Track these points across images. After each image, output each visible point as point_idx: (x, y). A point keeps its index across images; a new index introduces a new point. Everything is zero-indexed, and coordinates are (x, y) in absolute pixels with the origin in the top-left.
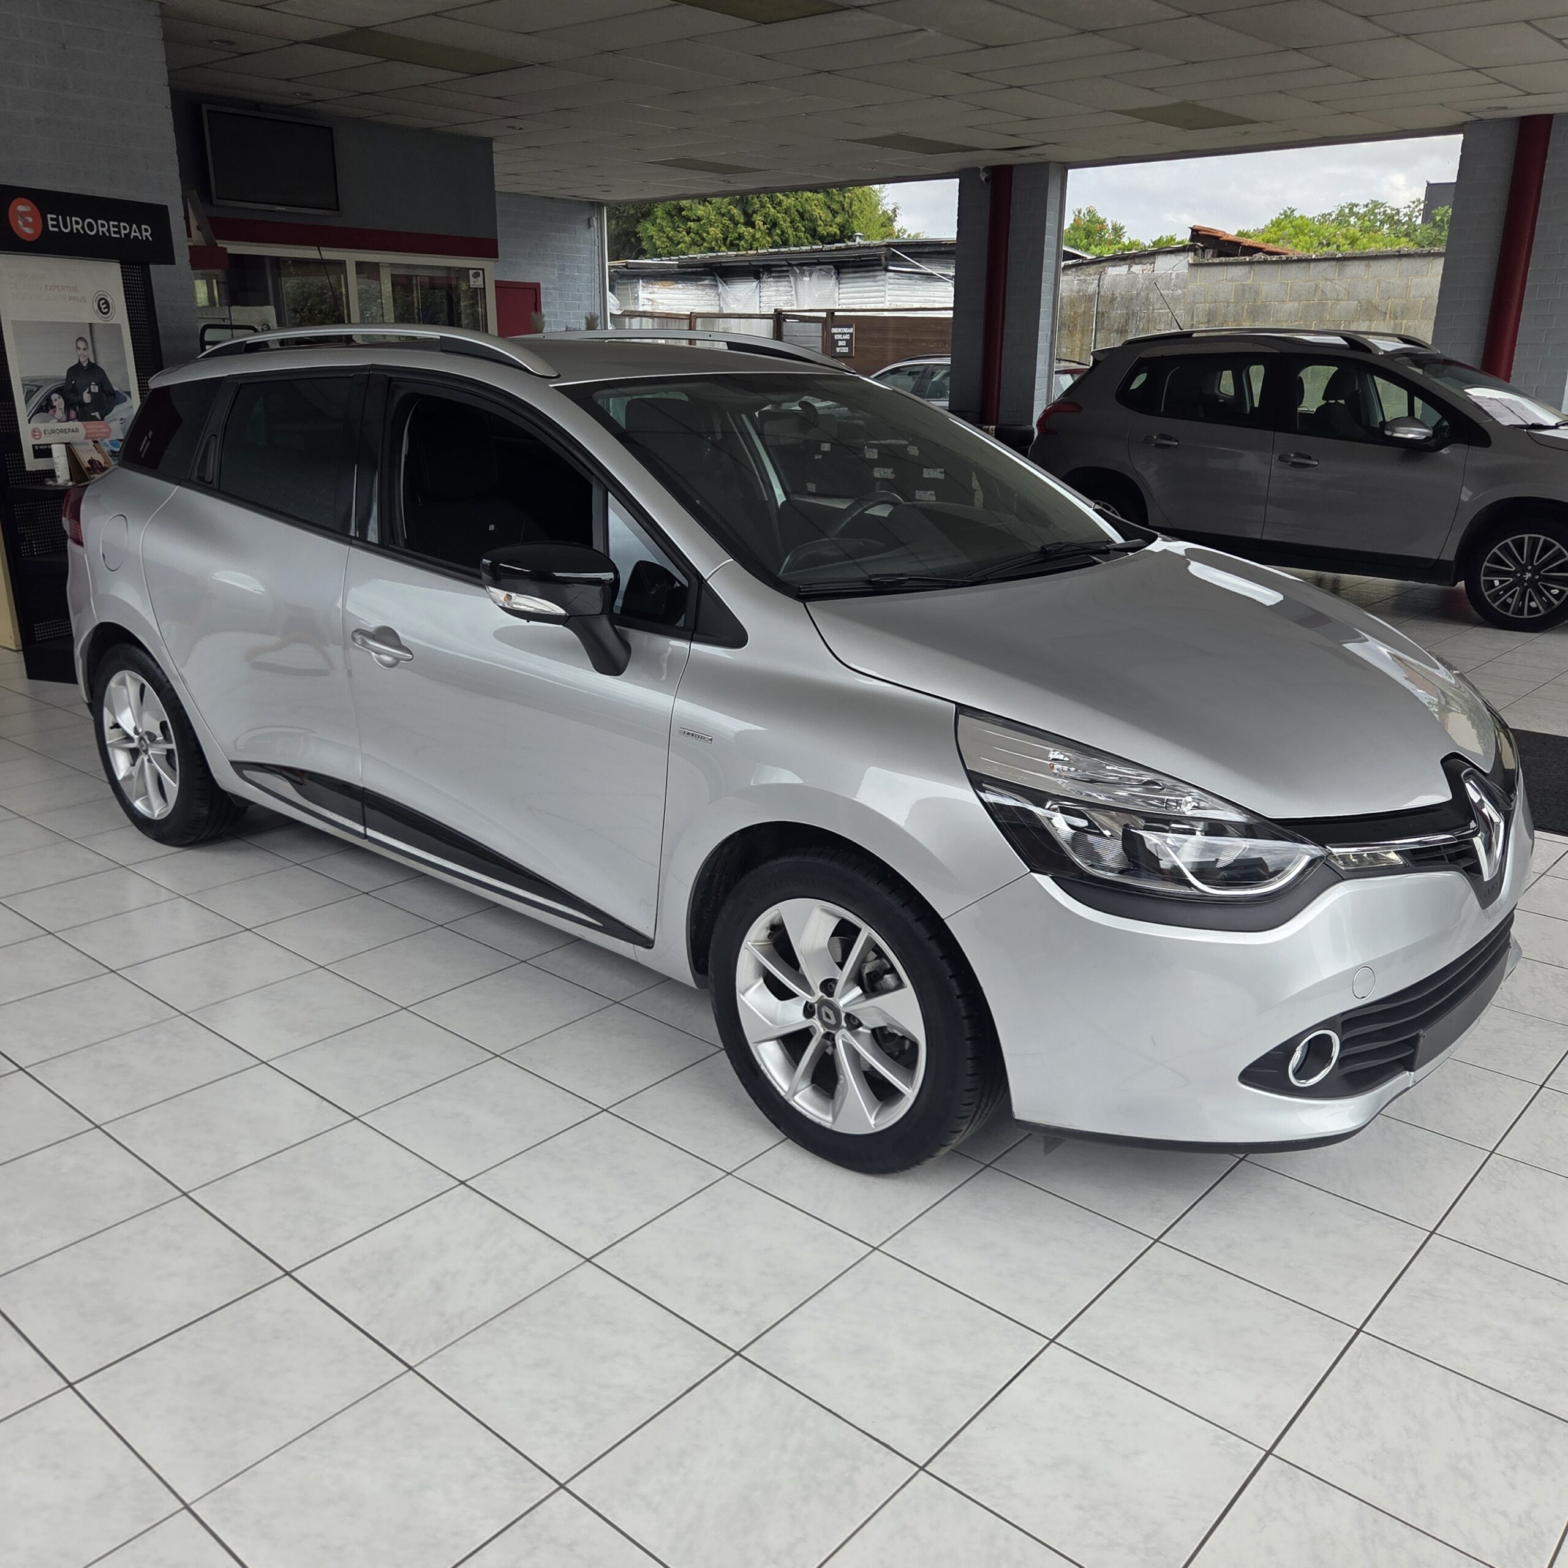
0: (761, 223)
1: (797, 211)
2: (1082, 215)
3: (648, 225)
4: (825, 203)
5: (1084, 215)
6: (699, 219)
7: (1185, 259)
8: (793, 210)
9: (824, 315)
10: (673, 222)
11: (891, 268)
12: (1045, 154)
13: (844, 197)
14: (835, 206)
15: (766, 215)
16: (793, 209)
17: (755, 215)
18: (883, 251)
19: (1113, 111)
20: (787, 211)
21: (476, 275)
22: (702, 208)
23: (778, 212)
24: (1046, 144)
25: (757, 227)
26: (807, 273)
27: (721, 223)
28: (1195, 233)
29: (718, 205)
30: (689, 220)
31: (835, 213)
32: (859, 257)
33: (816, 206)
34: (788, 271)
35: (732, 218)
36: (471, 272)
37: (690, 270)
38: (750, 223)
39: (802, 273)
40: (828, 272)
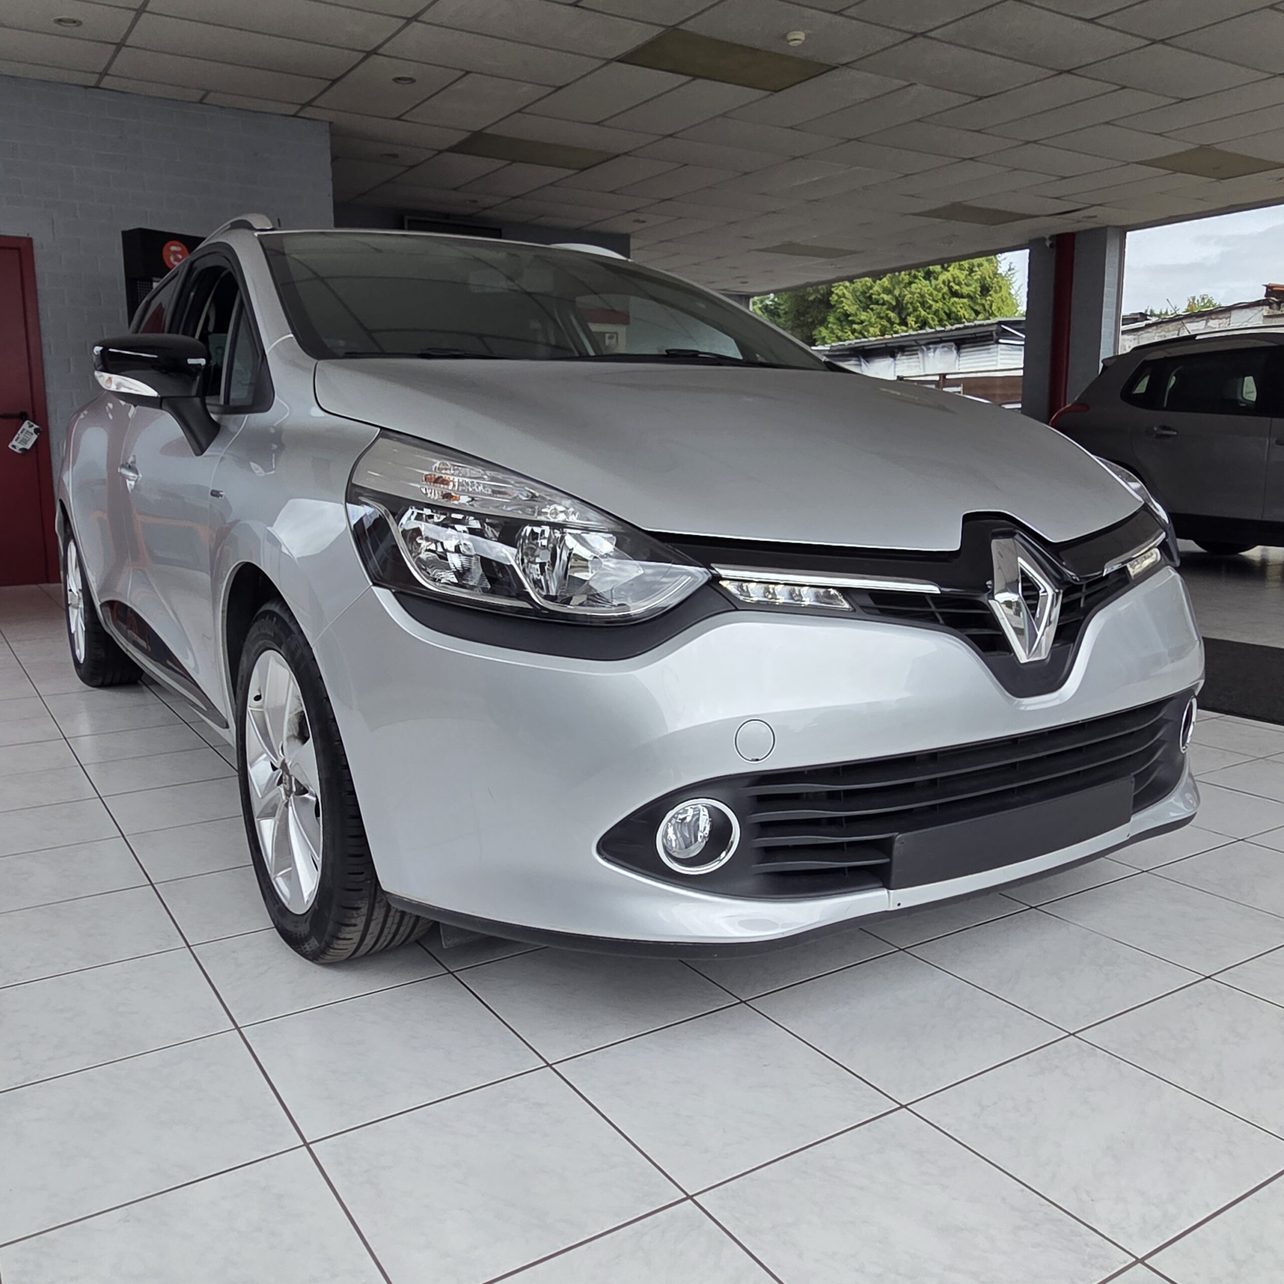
0: (913, 323)
1: (945, 313)
2: (1196, 302)
3: (822, 329)
4: (969, 306)
5: (1198, 301)
6: (862, 322)
7: (1260, 311)
8: (941, 312)
9: (937, 378)
10: (842, 326)
11: (1001, 341)
12: (1095, 217)
13: (986, 300)
14: (978, 308)
15: (918, 317)
16: (940, 310)
17: (908, 317)
18: (994, 328)
19: (1137, 163)
20: (936, 313)
21: (611, 338)
22: (865, 313)
23: (928, 314)
24: (1093, 205)
25: (909, 325)
26: (932, 350)
27: (880, 324)
28: (1269, 290)
29: (878, 311)
30: (853, 322)
31: (977, 313)
32: (975, 334)
33: (961, 308)
34: (917, 350)
35: (889, 320)
36: (607, 335)
37: (837, 353)
38: (904, 323)
39: (929, 349)
40: (950, 348)
